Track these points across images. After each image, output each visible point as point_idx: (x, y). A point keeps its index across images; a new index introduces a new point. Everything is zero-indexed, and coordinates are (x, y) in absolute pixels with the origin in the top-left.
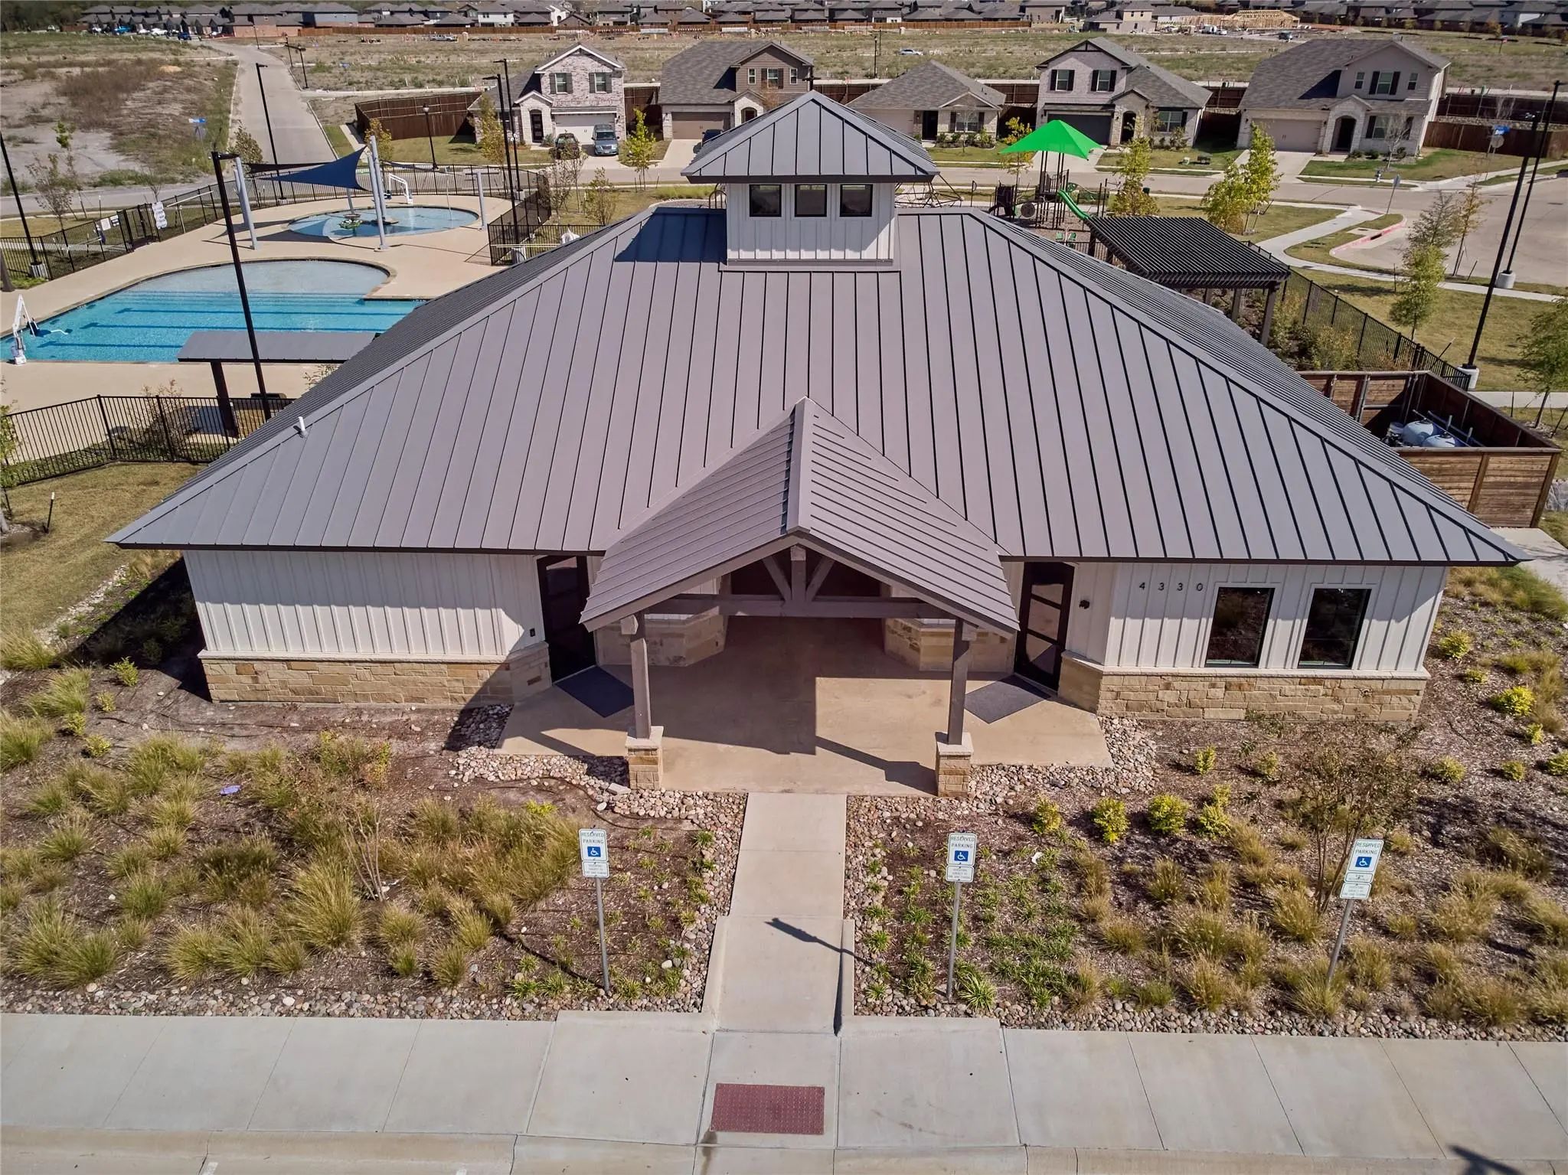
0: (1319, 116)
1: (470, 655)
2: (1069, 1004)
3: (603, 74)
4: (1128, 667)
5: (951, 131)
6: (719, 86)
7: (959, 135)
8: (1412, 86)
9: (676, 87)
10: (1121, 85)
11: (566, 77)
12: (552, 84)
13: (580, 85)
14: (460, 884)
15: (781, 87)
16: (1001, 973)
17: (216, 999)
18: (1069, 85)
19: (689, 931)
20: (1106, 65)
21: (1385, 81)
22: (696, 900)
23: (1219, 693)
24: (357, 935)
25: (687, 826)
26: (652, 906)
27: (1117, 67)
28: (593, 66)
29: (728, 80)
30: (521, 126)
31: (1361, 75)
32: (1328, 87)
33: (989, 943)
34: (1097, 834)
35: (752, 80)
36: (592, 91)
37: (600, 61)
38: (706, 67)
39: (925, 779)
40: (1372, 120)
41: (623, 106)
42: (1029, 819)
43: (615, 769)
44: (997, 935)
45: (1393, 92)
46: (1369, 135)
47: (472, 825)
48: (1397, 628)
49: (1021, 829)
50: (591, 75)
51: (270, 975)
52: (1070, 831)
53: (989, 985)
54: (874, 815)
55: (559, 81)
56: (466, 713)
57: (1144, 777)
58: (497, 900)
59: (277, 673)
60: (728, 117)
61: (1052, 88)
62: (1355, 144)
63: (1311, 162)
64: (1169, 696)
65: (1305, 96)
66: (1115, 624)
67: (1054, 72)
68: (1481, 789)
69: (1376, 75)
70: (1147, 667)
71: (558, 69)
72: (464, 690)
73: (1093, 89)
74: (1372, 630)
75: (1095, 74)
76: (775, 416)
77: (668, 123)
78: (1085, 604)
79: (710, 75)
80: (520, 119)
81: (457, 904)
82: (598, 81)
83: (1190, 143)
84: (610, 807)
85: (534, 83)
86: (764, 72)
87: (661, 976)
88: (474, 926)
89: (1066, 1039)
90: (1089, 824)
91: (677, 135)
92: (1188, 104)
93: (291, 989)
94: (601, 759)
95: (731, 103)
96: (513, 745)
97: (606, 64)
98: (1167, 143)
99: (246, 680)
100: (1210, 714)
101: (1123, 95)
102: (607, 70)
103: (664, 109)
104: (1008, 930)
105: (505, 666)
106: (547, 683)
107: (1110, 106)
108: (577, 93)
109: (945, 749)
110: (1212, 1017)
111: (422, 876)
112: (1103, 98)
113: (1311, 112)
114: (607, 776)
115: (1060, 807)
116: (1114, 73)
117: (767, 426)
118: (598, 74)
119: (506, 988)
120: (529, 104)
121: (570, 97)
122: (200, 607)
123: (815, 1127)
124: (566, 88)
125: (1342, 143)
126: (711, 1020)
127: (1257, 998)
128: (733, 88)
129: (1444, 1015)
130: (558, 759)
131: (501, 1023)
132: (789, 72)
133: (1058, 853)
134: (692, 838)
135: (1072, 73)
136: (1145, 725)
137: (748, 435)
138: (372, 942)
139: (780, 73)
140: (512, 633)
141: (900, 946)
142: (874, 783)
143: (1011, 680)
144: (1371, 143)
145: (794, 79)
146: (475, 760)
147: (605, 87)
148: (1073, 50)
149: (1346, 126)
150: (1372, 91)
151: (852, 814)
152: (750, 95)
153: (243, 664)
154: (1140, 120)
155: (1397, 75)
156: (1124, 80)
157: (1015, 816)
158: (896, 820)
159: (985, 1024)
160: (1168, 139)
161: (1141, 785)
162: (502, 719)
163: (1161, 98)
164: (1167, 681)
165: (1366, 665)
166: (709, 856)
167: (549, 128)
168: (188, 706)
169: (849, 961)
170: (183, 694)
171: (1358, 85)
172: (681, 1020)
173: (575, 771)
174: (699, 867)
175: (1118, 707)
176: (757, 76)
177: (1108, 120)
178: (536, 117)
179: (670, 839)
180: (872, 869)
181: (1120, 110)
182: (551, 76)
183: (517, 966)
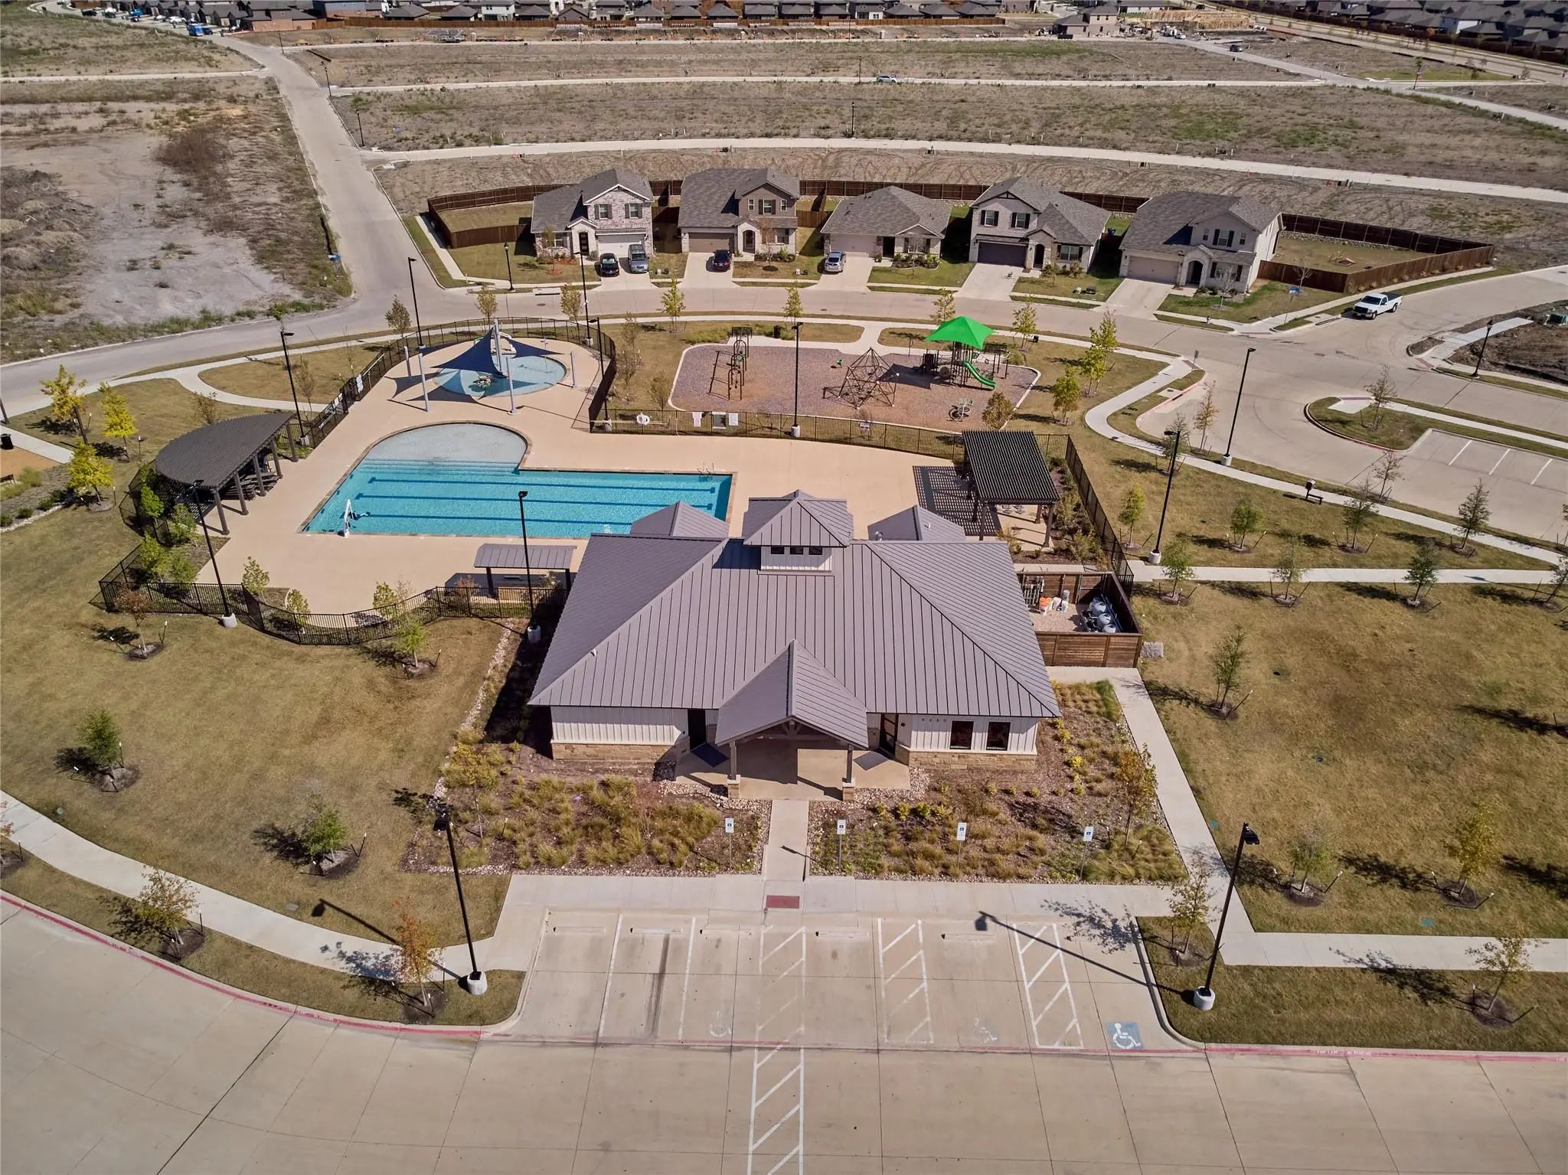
0: (1177, 259)
1: (660, 743)
2: (877, 873)
3: (636, 205)
4: (920, 749)
5: (905, 251)
6: (725, 211)
7: (911, 255)
8: (1242, 242)
9: (691, 212)
10: (1034, 225)
11: (608, 207)
12: (596, 212)
13: (618, 213)
14: (676, 834)
15: (774, 213)
16: (857, 863)
17: (605, 871)
18: (995, 222)
19: (754, 850)
20: (1023, 210)
21: (1224, 236)
22: (756, 839)
23: (956, 759)
24: (644, 850)
25: (751, 813)
26: (741, 841)
27: (1031, 212)
28: (628, 199)
29: (732, 206)
30: (571, 243)
31: (1207, 231)
32: (1183, 236)
33: (854, 854)
34: (897, 816)
35: (751, 208)
36: (627, 217)
37: (633, 195)
38: (715, 193)
39: (836, 793)
40: (1214, 264)
41: (650, 227)
42: (875, 810)
43: (722, 790)
44: (857, 851)
45: (1230, 245)
46: (1212, 276)
47: (672, 813)
48: (1022, 736)
49: (871, 814)
50: (627, 206)
51: (620, 863)
52: (889, 815)
53: (853, 867)
54: (819, 809)
55: (601, 210)
56: (658, 764)
57: (921, 793)
58: (691, 840)
59: (582, 749)
60: (732, 238)
61: (982, 223)
62: (1203, 282)
63: (1170, 295)
64: (937, 760)
65: (1169, 242)
66: (914, 733)
67: (983, 212)
68: (1045, 799)
69: (1217, 232)
70: (927, 749)
71: (601, 201)
72: (657, 756)
73: (1013, 225)
74: (1013, 737)
75: (1014, 215)
76: (782, 649)
77: (685, 241)
78: (903, 725)
79: (718, 201)
80: (571, 239)
81: (677, 841)
82: (632, 209)
83: (1085, 270)
84: (721, 805)
85: (581, 211)
86: (761, 202)
87: (747, 864)
88: (683, 847)
89: (875, 884)
90: (895, 812)
91: (692, 249)
92: (1083, 242)
93: (628, 868)
94: (715, 786)
95: (735, 227)
96: (680, 780)
97: (638, 197)
98: (1068, 269)
99: (569, 751)
100: (953, 767)
101: (1035, 232)
102: (638, 201)
103: (683, 230)
104: (861, 849)
105: (674, 747)
106: (688, 752)
107: (1026, 239)
108: (615, 218)
109: (845, 784)
110: (921, 877)
111: (662, 832)
112: (1021, 233)
113: (1170, 255)
114: (718, 793)
115: (886, 805)
116: (1028, 216)
117: (779, 652)
118: (632, 205)
119: (697, 868)
120: (578, 227)
121: (610, 222)
122: (554, 724)
123: (797, 907)
124: (607, 215)
125: (1194, 279)
126: (764, 876)
127: (937, 871)
128: (737, 213)
129: (993, 876)
130: (699, 786)
131: (698, 878)
132: (780, 202)
133: (883, 823)
134: (753, 817)
135: (997, 213)
136: (928, 771)
137: (771, 657)
138: (650, 853)
139: (773, 203)
140: (677, 733)
141: (825, 854)
142: (820, 796)
143: (878, 750)
144: (1213, 282)
145: (784, 208)
146: (668, 787)
147: (638, 214)
148: (998, 197)
149: (1197, 267)
150: (1215, 243)
151: (811, 808)
152: (750, 222)
153: (568, 746)
154: (1048, 252)
155: (1232, 234)
156: (1036, 221)
157: (870, 809)
158: (827, 811)
159: (850, 878)
160: (1068, 266)
161: (919, 796)
162: (673, 767)
163: (1064, 235)
164: (935, 755)
165: (1012, 750)
166: (759, 824)
167: (593, 243)
168: (544, 761)
169: (808, 860)
170: (539, 756)
171: (1205, 238)
172: (755, 877)
173: (706, 791)
174: (757, 828)
175: (917, 764)
176: (755, 205)
177: (1024, 249)
178: (583, 237)
179: (745, 817)
180: (817, 829)
181: (1033, 243)
182: (596, 207)
183: (700, 861)
